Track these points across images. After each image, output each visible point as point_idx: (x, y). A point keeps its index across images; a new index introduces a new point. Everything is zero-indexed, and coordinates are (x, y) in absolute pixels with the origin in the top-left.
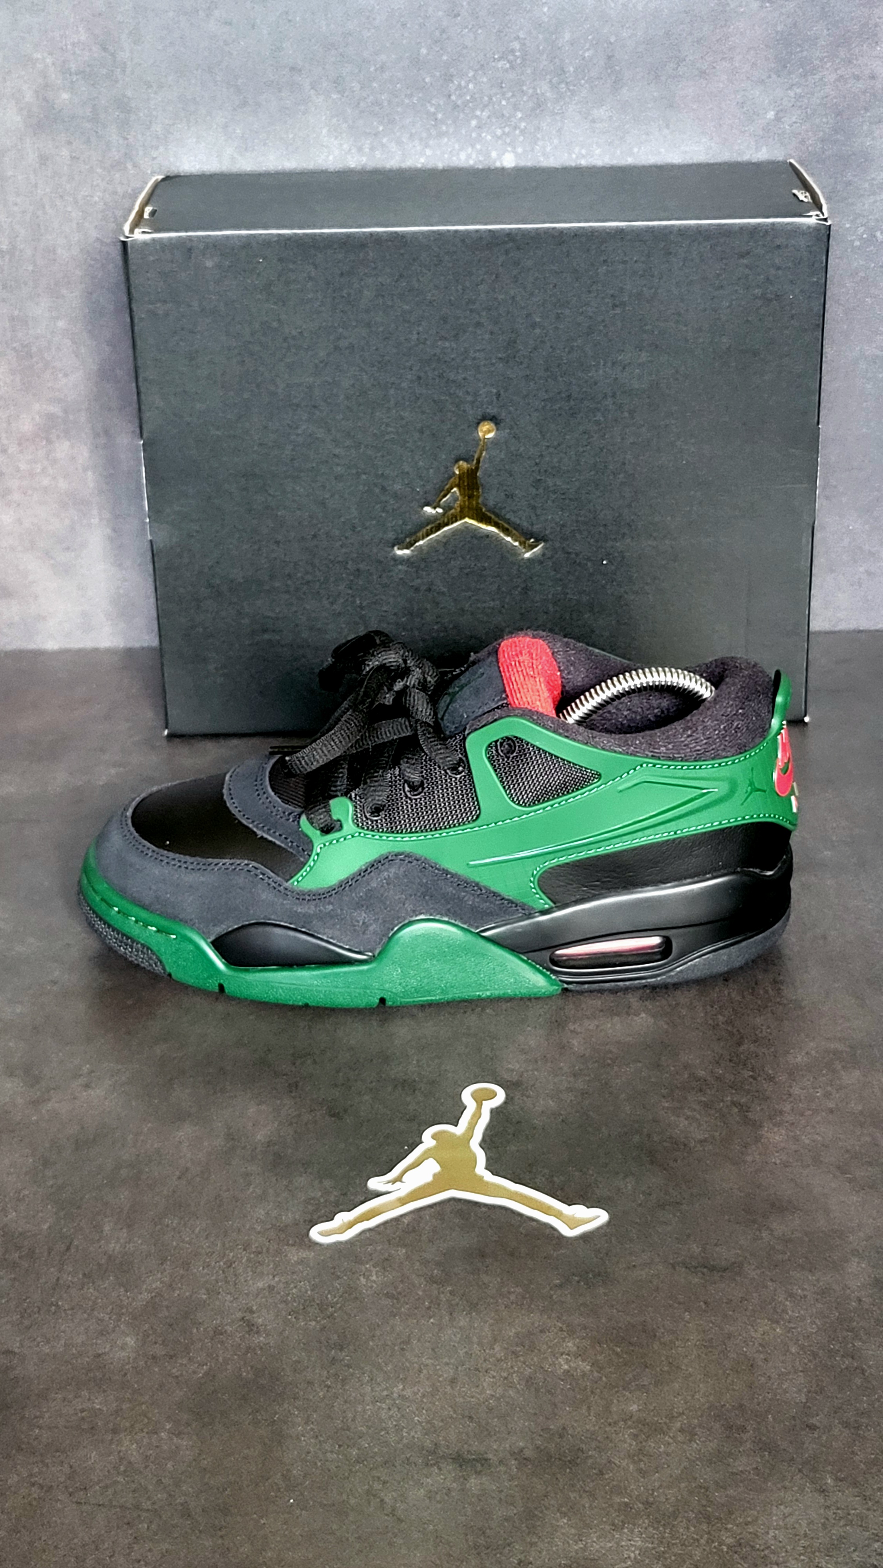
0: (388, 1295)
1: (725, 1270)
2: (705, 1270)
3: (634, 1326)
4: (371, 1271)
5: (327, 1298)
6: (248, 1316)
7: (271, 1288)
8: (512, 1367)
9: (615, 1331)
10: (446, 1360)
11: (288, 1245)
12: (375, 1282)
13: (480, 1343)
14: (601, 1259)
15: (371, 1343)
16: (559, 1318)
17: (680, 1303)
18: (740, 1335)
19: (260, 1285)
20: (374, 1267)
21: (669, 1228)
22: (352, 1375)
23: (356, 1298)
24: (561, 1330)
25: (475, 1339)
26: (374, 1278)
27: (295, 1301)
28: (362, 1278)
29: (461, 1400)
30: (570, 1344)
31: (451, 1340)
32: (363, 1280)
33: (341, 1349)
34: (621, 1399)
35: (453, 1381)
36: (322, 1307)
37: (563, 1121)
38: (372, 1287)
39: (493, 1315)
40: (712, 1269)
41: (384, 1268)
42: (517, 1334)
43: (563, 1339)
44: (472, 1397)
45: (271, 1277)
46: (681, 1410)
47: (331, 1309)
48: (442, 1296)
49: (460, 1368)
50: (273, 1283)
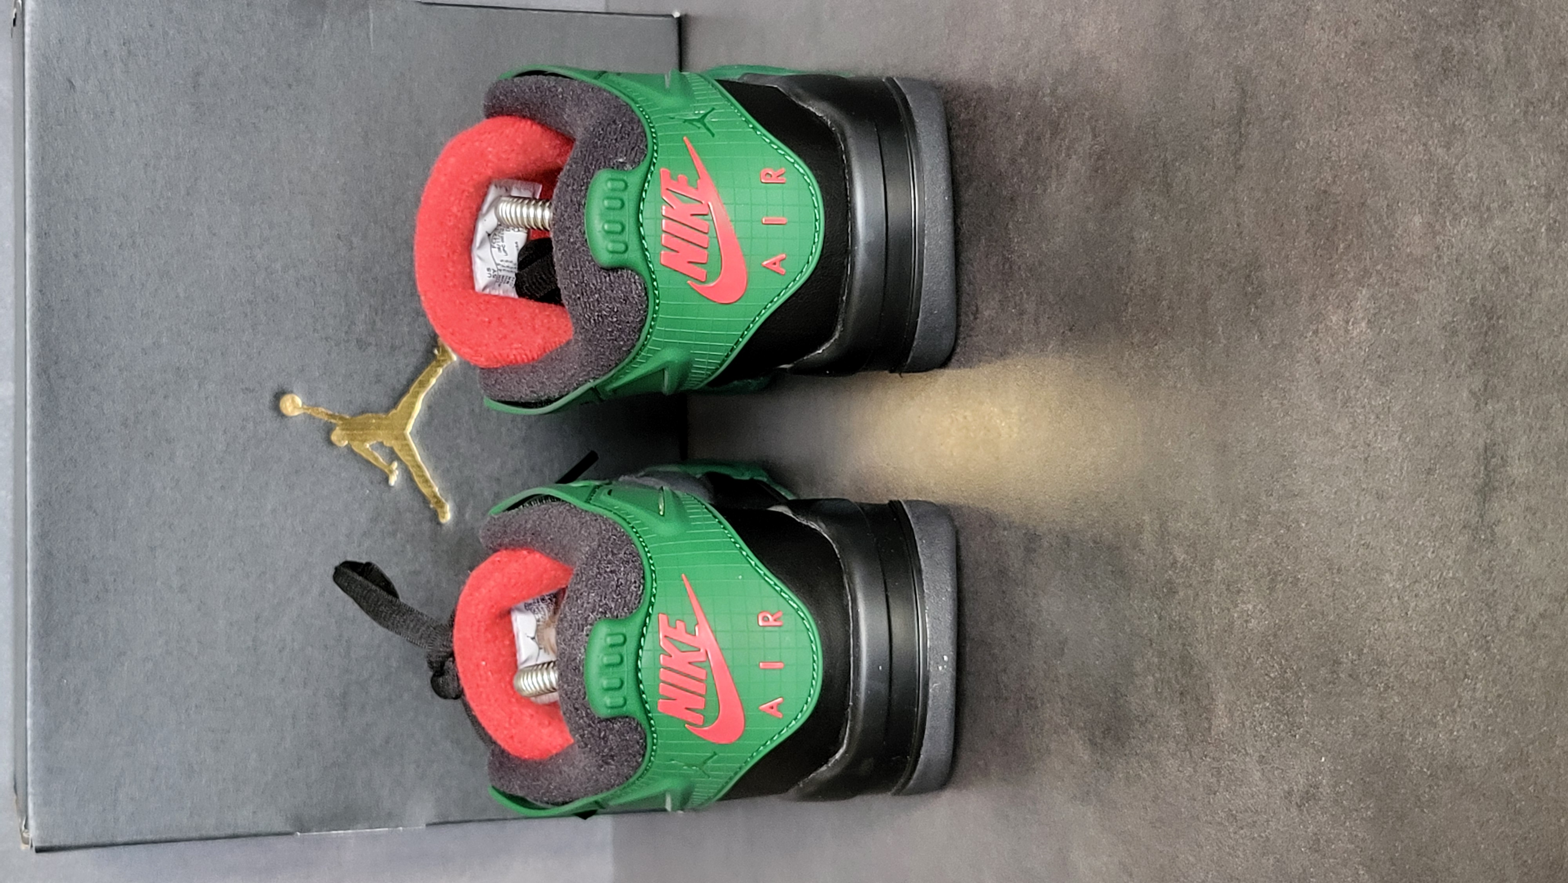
0: (1272, 589)
1: (1244, 92)
2: (1244, 122)
3: (1312, 224)
4: (1242, 611)
5: (1273, 679)
6: (1296, 799)
7: (1262, 760)
8: (1364, 407)
9: (1319, 252)
10: (1353, 505)
11: (1210, 728)
12: (1254, 607)
13: (1333, 454)
14: (1229, 273)
15: (1332, 618)
16: (1302, 336)
17: (1284, 158)
18: (1324, 65)
19: (1258, 775)
20: (1236, 606)
21: (1194, 177)
22: (1371, 649)
23: (1275, 636)
24: (1316, 332)
25: (1327, 461)
26: (1250, 607)
27: (1278, 726)
28: (1250, 625)
29: (1405, 484)
30: (1334, 319)
31: (1327, 498)
32: (1253, 624)
33: (1337, 662)
34: (1405, 241)
35: (1380, 497)
36: (1285, 687)
37: (1071, 330)
38: (1262, 612)
39: (1296, 434)
40: (1242, 110)
41: (1239, 592)
42: (1321, 398)
43: (1328, 329)
44: (1402, 468)
45: (1248, 759)
46: (1421, 148)
47: (1288, 675)
48: (1273, 508)
49: (1364, 486)
50: (1256, 757)
